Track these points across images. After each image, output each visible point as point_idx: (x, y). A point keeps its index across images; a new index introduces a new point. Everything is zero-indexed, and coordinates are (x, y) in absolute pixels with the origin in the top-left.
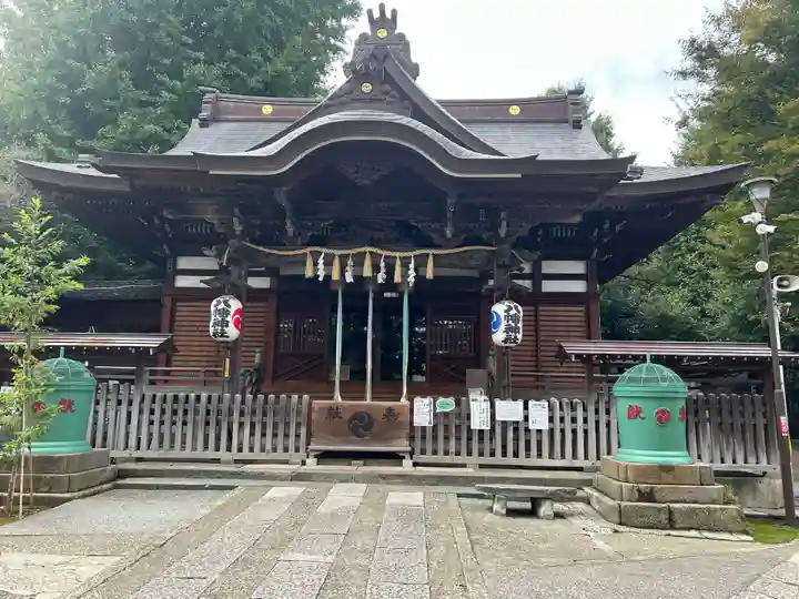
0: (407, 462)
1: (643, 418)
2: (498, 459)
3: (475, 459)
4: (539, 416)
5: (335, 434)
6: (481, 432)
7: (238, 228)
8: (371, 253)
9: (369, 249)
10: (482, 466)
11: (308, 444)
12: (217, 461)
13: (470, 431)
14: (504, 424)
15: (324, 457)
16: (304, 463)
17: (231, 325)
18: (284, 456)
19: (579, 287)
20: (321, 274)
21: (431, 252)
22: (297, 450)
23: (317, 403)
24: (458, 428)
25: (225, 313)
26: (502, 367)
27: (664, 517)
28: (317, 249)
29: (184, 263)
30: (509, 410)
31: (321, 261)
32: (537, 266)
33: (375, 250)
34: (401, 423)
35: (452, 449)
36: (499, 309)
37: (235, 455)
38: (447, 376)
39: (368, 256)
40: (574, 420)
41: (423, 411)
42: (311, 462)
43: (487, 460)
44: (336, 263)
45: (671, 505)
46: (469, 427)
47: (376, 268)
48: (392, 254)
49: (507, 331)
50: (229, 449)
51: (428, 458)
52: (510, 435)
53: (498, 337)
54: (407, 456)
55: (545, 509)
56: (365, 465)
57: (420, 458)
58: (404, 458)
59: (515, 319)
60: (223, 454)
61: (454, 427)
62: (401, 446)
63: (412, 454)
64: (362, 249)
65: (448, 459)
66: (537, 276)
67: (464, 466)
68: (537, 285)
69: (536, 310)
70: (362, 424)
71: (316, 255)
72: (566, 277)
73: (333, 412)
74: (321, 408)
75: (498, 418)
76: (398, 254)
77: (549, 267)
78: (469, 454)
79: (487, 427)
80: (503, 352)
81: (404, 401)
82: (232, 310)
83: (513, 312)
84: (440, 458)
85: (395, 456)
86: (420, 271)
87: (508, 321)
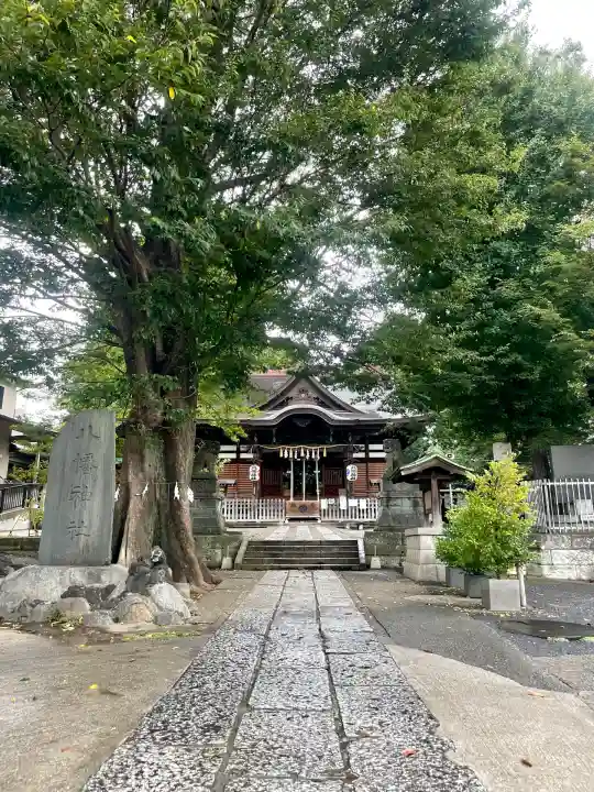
0: (319, 521)
2: (349, 519)
3: (341, 519)
4: (363, 504)
5: (293, 511)
6: (344, 510)
7: (256, 439)
9: (303, 446)
11: (285, 515)
13: (340, 510)
14: (351, 507)
15: (291, 520)
16: (284, 522)
18: (277, 520)
19: (383, 455)
20: (286, 456)
21: (325, 447)
22: (282, 518)
23: (288, 502)
26: (351, 488)
28: (285, 446)
29: (223, 448)
30: (353, 502)
31: (286, 451)
32: (367, 447)
33: (305, 446)
34: (317, 508)
35: (334, 516)
36: (349, 468)
37: (260, 520)
38: (331, 492)
39: (302, 449)
40: (374, 505)
41: (324, 503)
42: (287, 522)
43: (346, 519)
44: (291, 451)
46: (340, 508)
47: (305, 453)
48: (312, 448)
49: (352, 475)
50: (258, 518)
51: (326, 519)
52: (354, 511)
53: (349, 477)
55: (361, 527)
57: (323, 519)
58: (318, 519)
60: (256, 520)
61: (335, 509)
62: (317, 516)
63: (321, 518)
64: (301, 446)
65: (333, 519)
66: (367, 451)
68: (367, 454)
69: (367, 465)
70: (303, 508)
71: (283, 449)
72: (377, 450)
73: (293, 505)
75: (349, 505)
77: (372, 447)
78: (340, 517)
79: (346, 508)
80: (351, 483)
81: (318, 500)
83: (354, 468)
85: (315, 519)
86: (321, 453)
87: (352, 472)
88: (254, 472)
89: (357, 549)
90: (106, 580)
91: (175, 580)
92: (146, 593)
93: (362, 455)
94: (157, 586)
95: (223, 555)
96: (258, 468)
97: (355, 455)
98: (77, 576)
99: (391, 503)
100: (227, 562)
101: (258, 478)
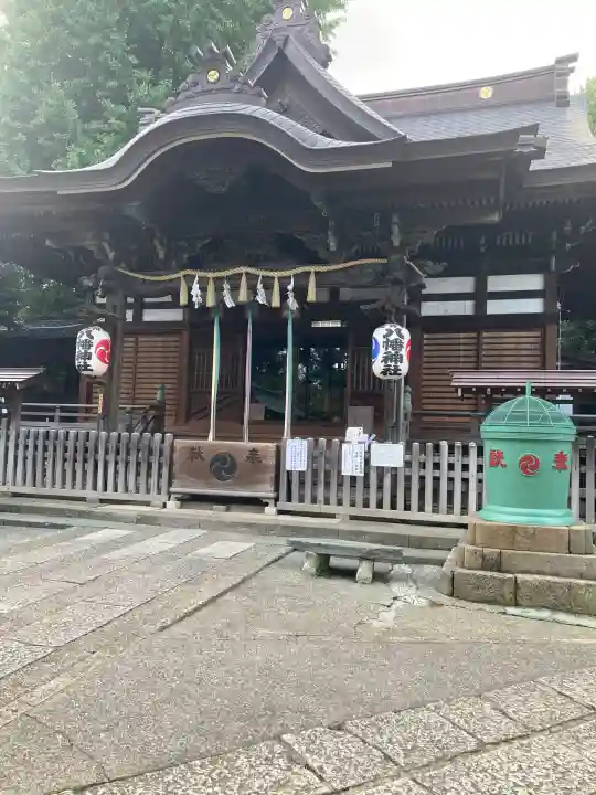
0: (270, 510)
1: (504, 466)
2: (372, 511)
3: (346, 510)
5: (196, 475)
6: (353, 479)
7: (111, 254)
8: (247, 273)
9: (243, 270)
10: (353, 518)
11: (170, 484)
12: (83, 499)
13: (340, 477)
14: (381, 471)
15: (189, 500)
16: (165, 506)
17: (94, 356)
18: (146, 498)
19: (534, 306)
20: (196, 300)
21: (313, 269)
22: (159, 492)
23: (179, 443)
24: (327, 474)
25: (88, 344)
27: (508, 591)
28: (189, 272)
31: (196, 287)
32: (481, 284)
33: (252, 270)
34: (266, 467)
35: (321, 497)
36: (382, 333)
37: (100, 494)
39: (244, 278)
40: (465, 468)
42: (172, 505)
43: (359, 511)
44: (211, 287)
45: (519, 576)
46: (339, 472)
47: (253, 291)
48: (271, 274)
49: (385, 360)
50: (95, 488)
52: (387, 482)
53: (376, 367)
54: (272, 502)
55: (361, 571)
56: (228, 510)
57: (284, 505)
58: (267, 504)
59: (397, 345)
60: (89, 493)
61: (325, 472)
62: (265, 491)
63: (277, 500)
64: (237, 270)
65: (316, 508)
66: (480, 296)
67: (332, 516)
68: (480, 306)
69: (478, 338)
70: (223, 467)
71: (189, 279)
72: (518, 294)
74: (183, 448)
75: (374, 463)
76: (276, 274)
77: (496, 283)
78: (340, 503)
79: (360, 473)
81: (275, 442)
82: (95, 342)
83: (394, 336)
84: (307, 506)
87: (387, 348)
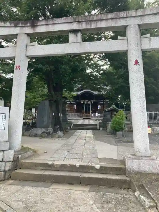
7: (75, 98)
10: (97, 119)
13: (96, 116)
15: (84, 118)
16: (82, 119)
28: (82, 100)
36: (99, 106)
38: (94, 112)
41: (93, 115)
44: (84, 102)
51: (93, 118)
52: (99, 116)
53: (98, 108)
56: (87, 119)
62: (90, 117)
66: (104, 102)
70: (87, 116)
73: (84, 115)
80: (99, 110)
81: (90, 114)
85: (90, 119)
86: (92, 103)
87: (99, 107)
88: (75, 107)
89: (97, 126)
90: (49, 131)
91: (61, 131)
92: (56, 133)
93: (102, 103)
94: (58, 132)
95: (68, 127)
96: (76, 106)
97: (100, 103)
98: (44, 130)
99: (106, 116)
100: (69, 128)
101: (76, 108)
